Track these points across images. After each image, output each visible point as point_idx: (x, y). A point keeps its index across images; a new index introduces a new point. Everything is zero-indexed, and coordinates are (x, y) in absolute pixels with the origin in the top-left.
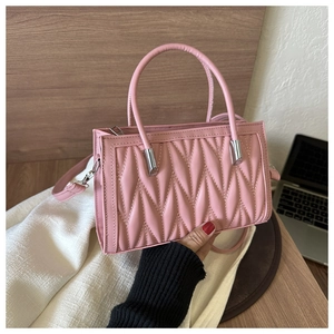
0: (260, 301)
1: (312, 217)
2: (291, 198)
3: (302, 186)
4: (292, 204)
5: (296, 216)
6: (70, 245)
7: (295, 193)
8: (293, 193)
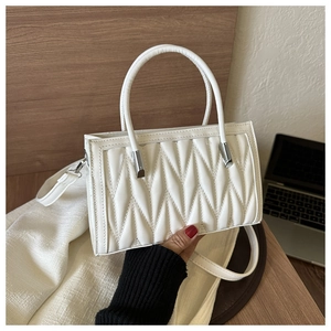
0: (247, 307)
1: (298, 215)
2: (276, 197)
3: (286, 184)
4: (277, 203)
5: (282, 215)
6: (49, 260)
7: (280, 192)
8: (277, 192)
